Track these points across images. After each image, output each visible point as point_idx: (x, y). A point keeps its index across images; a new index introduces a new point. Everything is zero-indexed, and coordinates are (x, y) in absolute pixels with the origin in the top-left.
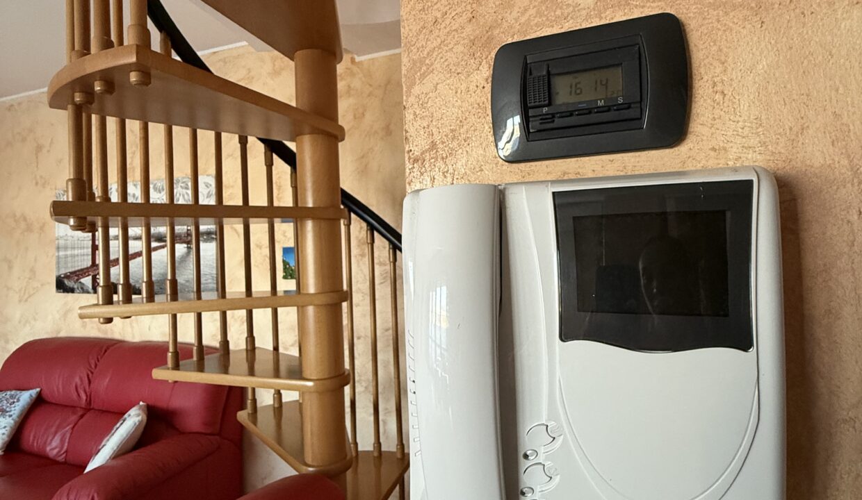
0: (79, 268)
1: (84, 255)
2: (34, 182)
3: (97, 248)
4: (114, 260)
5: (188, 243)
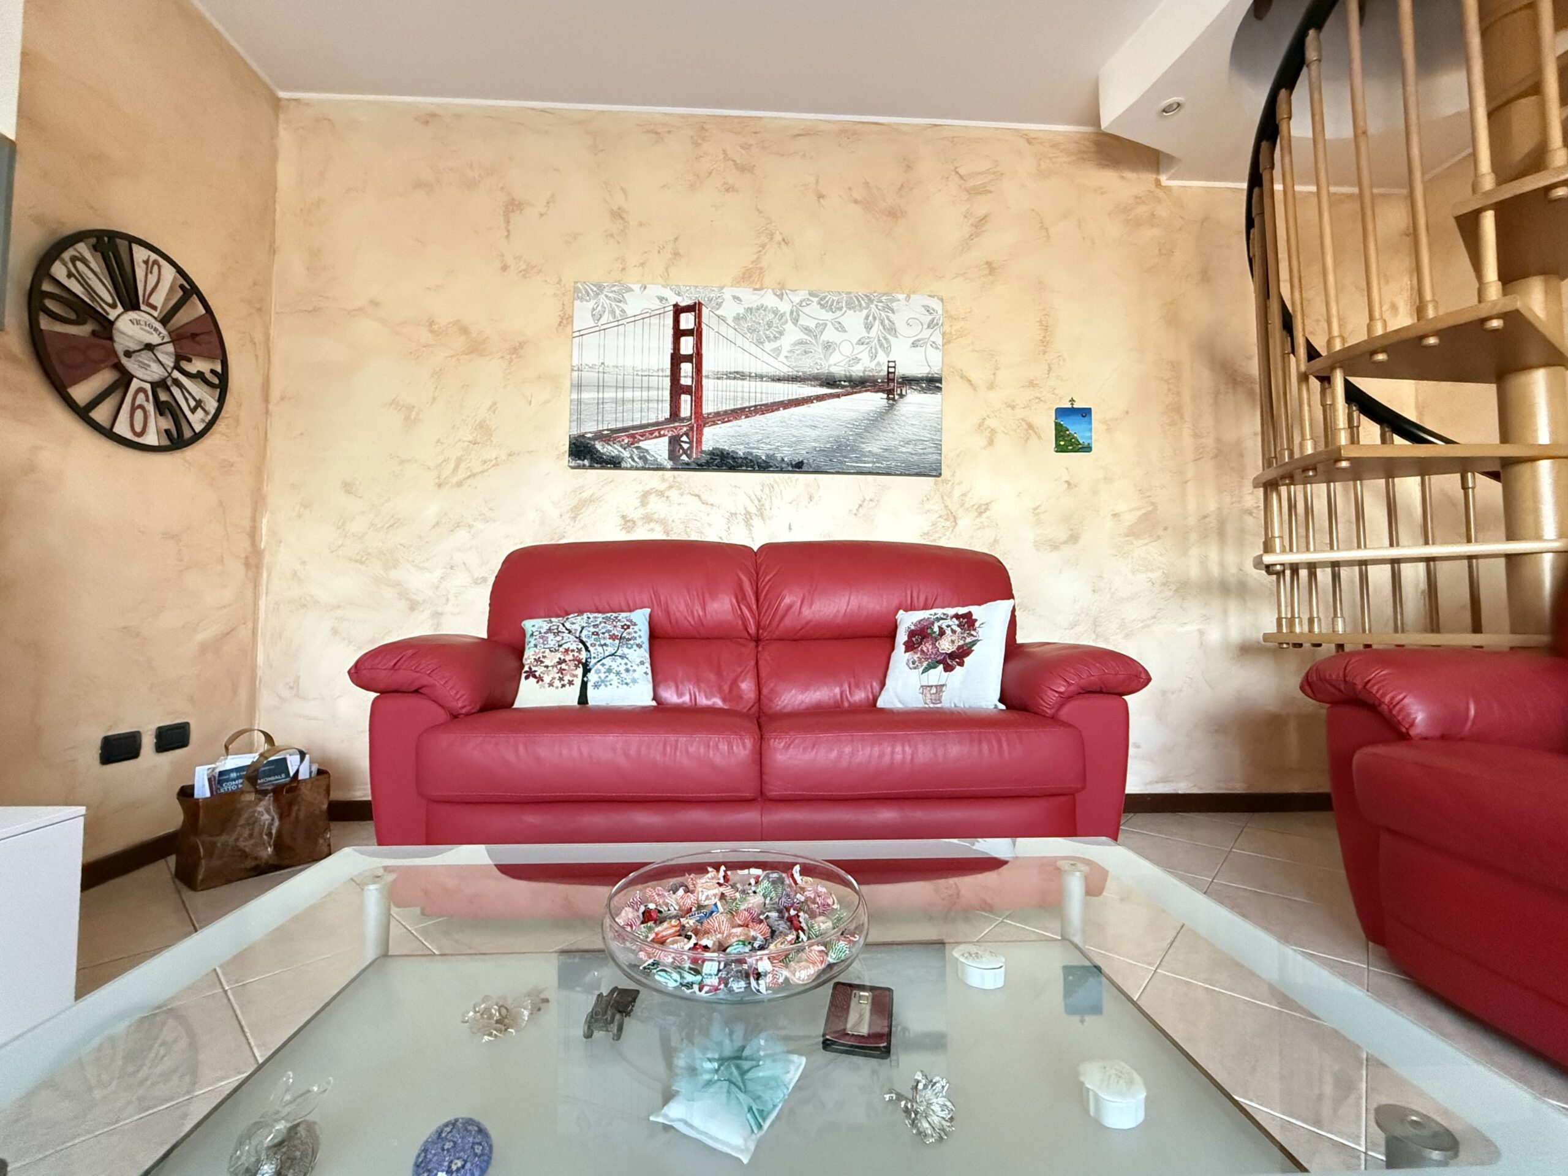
0: (635, 423)
2: (495, 265)
3: (687, 390)
4: (726, 412)
5: (890, 392)
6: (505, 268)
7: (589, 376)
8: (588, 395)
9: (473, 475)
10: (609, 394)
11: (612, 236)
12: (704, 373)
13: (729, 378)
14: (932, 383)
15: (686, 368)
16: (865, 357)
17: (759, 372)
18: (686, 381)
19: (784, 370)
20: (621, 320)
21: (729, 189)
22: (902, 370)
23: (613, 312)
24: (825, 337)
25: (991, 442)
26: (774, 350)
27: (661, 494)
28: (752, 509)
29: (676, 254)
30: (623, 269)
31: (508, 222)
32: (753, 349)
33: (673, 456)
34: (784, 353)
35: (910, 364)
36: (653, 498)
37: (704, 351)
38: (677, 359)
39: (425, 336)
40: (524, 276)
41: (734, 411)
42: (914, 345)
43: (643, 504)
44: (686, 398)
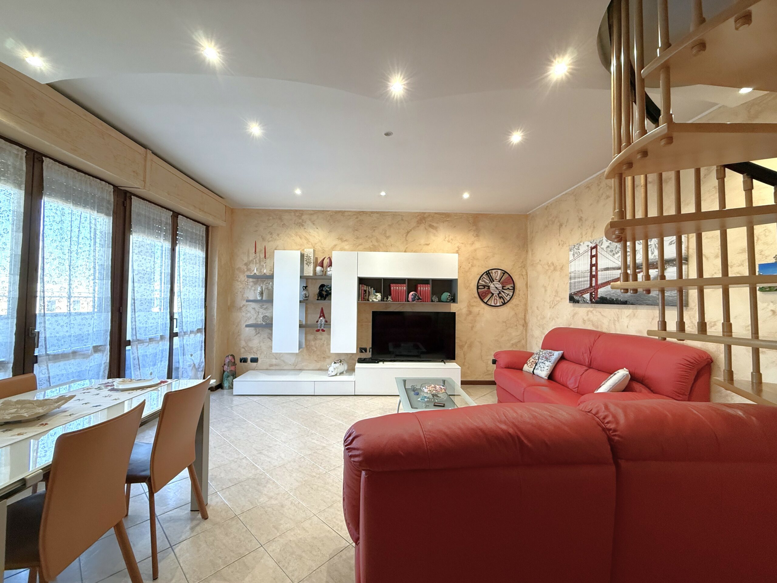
0: (582, 289)
1: (585, 281)
2: (558, 244)
3: (594, 276)
4: (604, 283)
7: (572, 275)
8: (572, 281)
9: (555, 305)
10: (576, 280)
11: (579, 227)
12: (598, 270)
13: (605, 270)
15: (594, 268)
17: (613, 266)
18: (594, 273)
20: (579, 255)
23: (577, 253)
27: (591, 312)
29: (594, 227)
31: (559, 231)
32: (611, 258)
33: (591, 300)
36: (590, 313)
37: (598, 262)
38: (592, 266)
40: (563, 246)
41: (606, 282)
42: (670, 244)
43: (587, 315)
44: (594, 279)
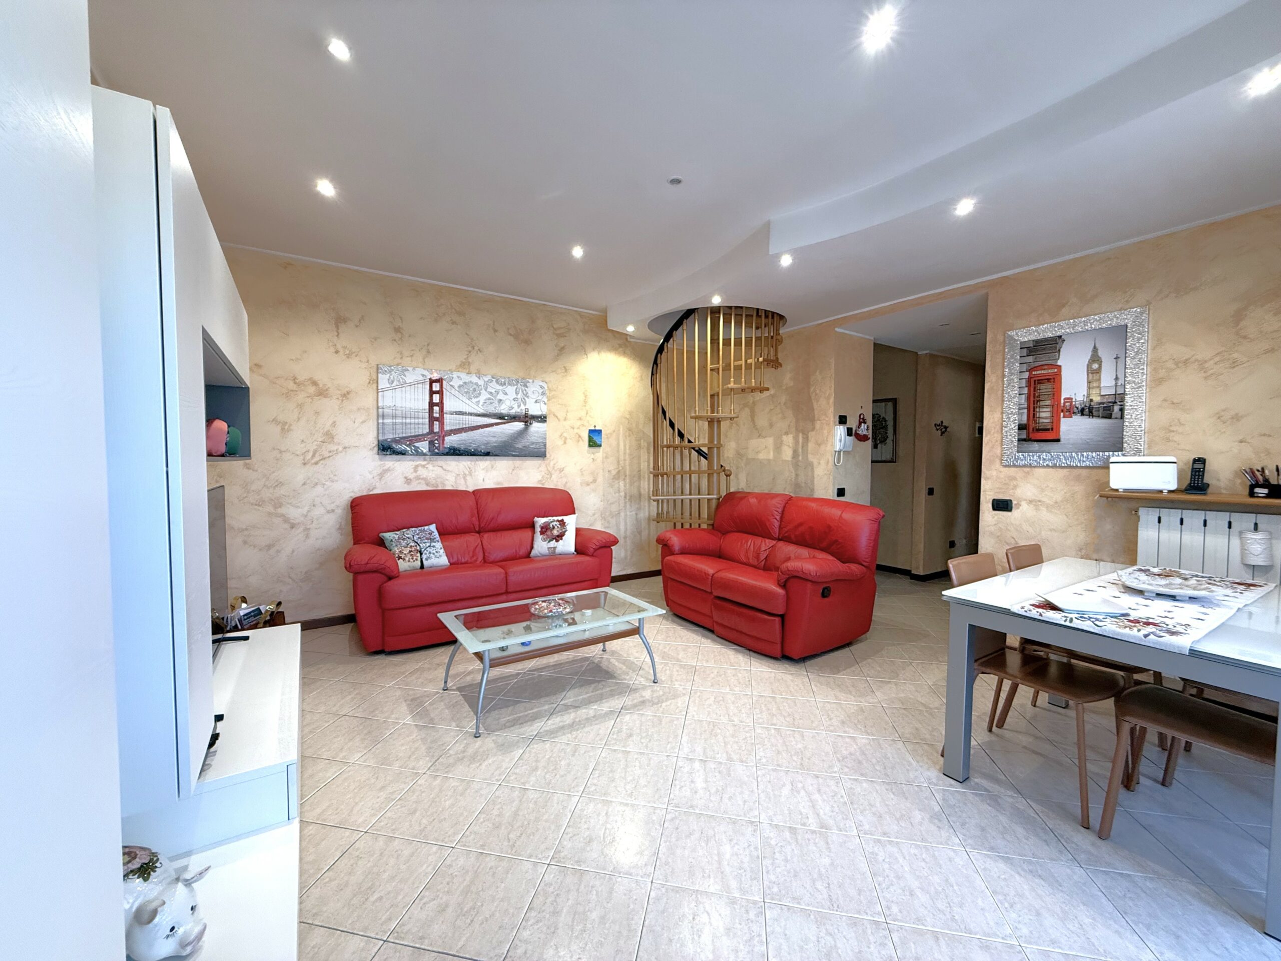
2: (332, 351)
3: (437, 419)
4: (455, 430)
5: (526, 422)
6: (337, 352)
7: (387, 411)
8: (388, 421)
10: (399, 421)
12: (445, 411)
13: (456, 414)
14: (542, 419)
15: (436, 409)
16: (516, 406)
17: (470, 411)
18: (436, 415)
19: (481, 411)
20: (403, 384)
21: (454, 323)
22: (531, 413)
23: (399, 381)
24: (499, 397)
25: (565, 443)
26: (477, 402)
27: (424, 466)
28: (467, 473)
29: (428, 352)
30: (401, 358)
31: (338, 328)
32: (467, 401)
33: (431, 449)
34: (481, 403)
35: (534, 410)
36: (420, 468)
37: (445, 402)
38: (432, 405)
39: (291, 385)
40: (348, 357)
41: (458, 429)
42: (536, 402)
43: (416, 471)
44: (436, 423)
